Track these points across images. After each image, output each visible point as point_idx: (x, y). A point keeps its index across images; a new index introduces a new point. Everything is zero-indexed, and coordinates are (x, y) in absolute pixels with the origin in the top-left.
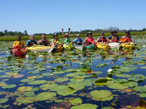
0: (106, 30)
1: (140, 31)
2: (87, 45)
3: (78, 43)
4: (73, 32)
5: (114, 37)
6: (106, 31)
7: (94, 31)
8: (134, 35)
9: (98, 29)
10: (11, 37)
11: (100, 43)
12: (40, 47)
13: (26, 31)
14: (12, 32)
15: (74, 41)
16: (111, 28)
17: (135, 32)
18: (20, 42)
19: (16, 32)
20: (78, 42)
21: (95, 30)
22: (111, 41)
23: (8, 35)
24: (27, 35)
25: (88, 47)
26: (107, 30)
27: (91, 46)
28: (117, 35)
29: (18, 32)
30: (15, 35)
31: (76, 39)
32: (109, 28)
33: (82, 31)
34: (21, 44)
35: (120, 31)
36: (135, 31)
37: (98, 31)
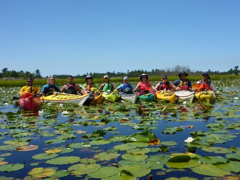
0: (169, 71)
1: (224, 73)
2: (141, 94)
3: (127, 91)
4: (116, 73)
5: (183, 82)
6: (169, 73)
7: (149, 72)
8: (216, 80)
9: (157, 70)
10: (13, 80)
11: (162, 91)
12: (65, 97)
13: (38, 71)
14: (15, 72)
15: (119, 87)
16: (178, 67)
17: (217, 76)
18: (31, 88)
19: (22, 72)
20: (127, 89)
21: (151, 71)
22: (178, 88)
23: (8, 77)
24: (39, 77)
25: (142, 97)
26: (171, 71)
27: (149, 96)
28: (187, 80)
29: (25, 72)
30: (21, 76)
31: (122, 85)
32: (174, 68)
33: (130, 72)
34: (33, 90)
35: (193, 73)
36: (216, 73)
37: (157, 73)
